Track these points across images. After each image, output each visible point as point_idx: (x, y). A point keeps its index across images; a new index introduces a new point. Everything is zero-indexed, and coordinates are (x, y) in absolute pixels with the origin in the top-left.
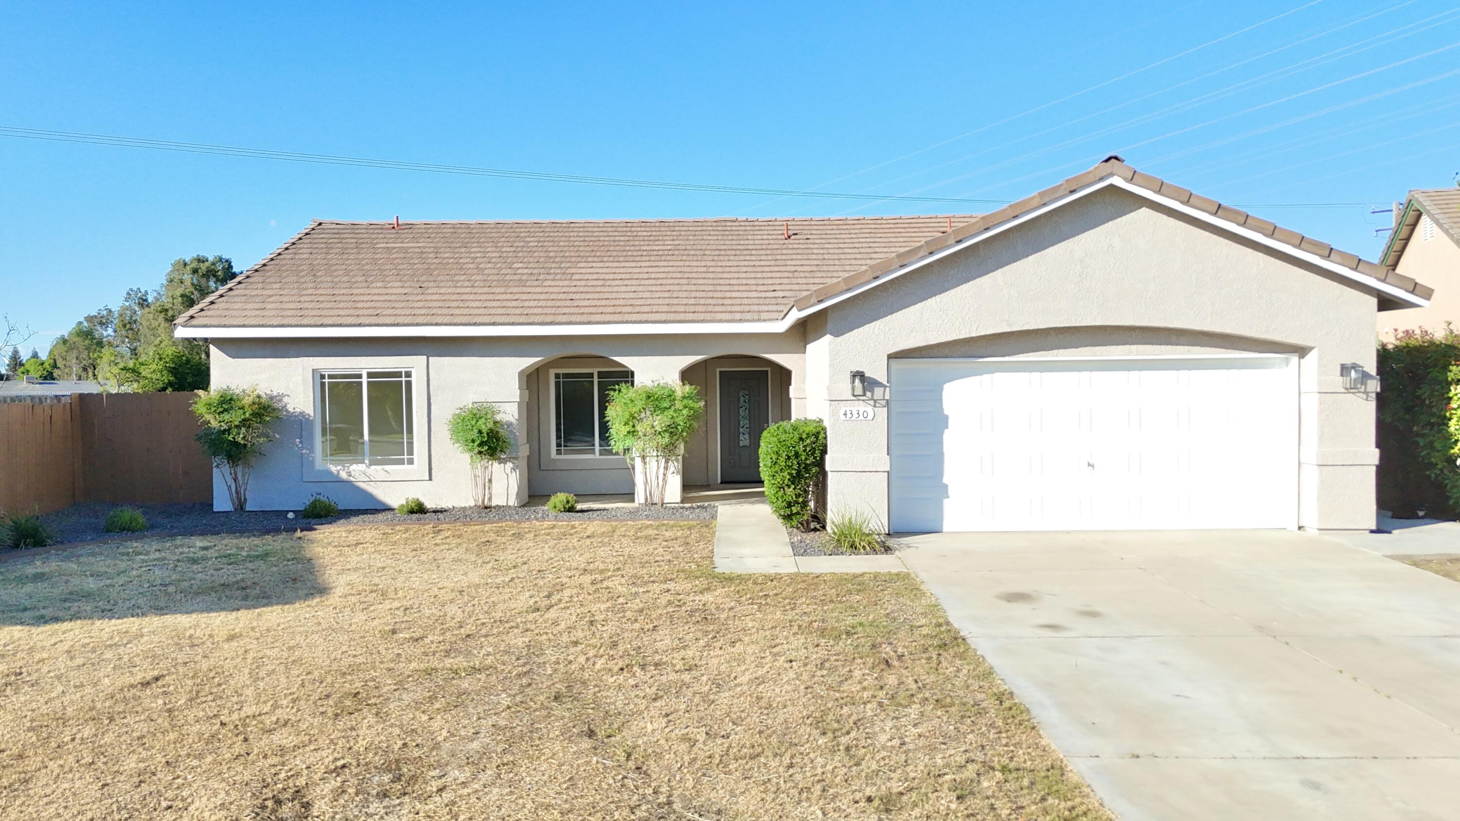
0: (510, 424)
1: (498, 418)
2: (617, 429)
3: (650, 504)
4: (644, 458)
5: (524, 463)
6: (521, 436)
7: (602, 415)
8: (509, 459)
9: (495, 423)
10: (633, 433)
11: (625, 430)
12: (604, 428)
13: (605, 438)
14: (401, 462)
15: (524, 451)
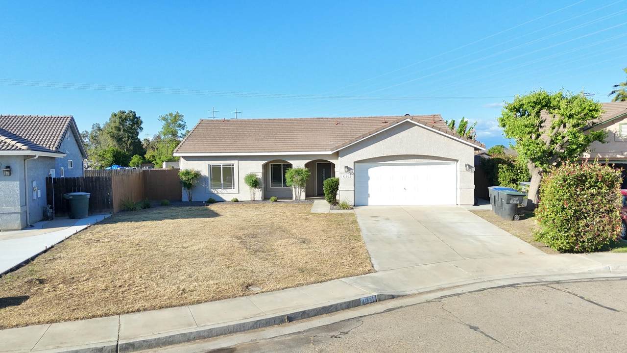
0: (260, 179)
1: (257, 177)
2: (288, 180)
3: (296, 200)
4: (295, 188)
5: (263, 189)
6: (262, 181)
7: (284, 176)
8: (259, 188)
9: (256, 178)
10: (292, 181)
11: (290, 180)
12: (285, 180)
13: (285, 182)
14: (231, 189)
15: (263, 186)
